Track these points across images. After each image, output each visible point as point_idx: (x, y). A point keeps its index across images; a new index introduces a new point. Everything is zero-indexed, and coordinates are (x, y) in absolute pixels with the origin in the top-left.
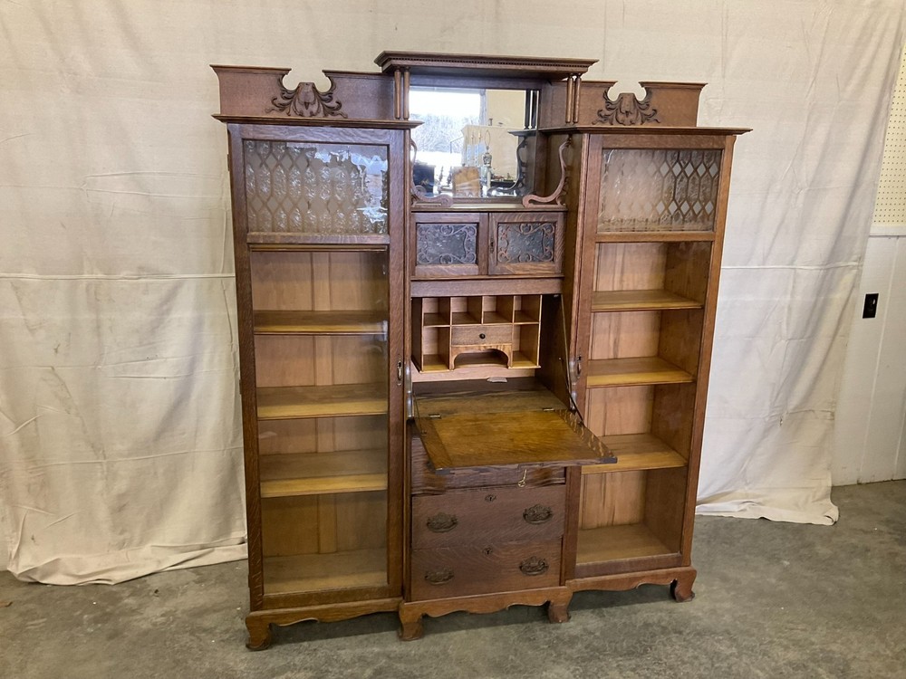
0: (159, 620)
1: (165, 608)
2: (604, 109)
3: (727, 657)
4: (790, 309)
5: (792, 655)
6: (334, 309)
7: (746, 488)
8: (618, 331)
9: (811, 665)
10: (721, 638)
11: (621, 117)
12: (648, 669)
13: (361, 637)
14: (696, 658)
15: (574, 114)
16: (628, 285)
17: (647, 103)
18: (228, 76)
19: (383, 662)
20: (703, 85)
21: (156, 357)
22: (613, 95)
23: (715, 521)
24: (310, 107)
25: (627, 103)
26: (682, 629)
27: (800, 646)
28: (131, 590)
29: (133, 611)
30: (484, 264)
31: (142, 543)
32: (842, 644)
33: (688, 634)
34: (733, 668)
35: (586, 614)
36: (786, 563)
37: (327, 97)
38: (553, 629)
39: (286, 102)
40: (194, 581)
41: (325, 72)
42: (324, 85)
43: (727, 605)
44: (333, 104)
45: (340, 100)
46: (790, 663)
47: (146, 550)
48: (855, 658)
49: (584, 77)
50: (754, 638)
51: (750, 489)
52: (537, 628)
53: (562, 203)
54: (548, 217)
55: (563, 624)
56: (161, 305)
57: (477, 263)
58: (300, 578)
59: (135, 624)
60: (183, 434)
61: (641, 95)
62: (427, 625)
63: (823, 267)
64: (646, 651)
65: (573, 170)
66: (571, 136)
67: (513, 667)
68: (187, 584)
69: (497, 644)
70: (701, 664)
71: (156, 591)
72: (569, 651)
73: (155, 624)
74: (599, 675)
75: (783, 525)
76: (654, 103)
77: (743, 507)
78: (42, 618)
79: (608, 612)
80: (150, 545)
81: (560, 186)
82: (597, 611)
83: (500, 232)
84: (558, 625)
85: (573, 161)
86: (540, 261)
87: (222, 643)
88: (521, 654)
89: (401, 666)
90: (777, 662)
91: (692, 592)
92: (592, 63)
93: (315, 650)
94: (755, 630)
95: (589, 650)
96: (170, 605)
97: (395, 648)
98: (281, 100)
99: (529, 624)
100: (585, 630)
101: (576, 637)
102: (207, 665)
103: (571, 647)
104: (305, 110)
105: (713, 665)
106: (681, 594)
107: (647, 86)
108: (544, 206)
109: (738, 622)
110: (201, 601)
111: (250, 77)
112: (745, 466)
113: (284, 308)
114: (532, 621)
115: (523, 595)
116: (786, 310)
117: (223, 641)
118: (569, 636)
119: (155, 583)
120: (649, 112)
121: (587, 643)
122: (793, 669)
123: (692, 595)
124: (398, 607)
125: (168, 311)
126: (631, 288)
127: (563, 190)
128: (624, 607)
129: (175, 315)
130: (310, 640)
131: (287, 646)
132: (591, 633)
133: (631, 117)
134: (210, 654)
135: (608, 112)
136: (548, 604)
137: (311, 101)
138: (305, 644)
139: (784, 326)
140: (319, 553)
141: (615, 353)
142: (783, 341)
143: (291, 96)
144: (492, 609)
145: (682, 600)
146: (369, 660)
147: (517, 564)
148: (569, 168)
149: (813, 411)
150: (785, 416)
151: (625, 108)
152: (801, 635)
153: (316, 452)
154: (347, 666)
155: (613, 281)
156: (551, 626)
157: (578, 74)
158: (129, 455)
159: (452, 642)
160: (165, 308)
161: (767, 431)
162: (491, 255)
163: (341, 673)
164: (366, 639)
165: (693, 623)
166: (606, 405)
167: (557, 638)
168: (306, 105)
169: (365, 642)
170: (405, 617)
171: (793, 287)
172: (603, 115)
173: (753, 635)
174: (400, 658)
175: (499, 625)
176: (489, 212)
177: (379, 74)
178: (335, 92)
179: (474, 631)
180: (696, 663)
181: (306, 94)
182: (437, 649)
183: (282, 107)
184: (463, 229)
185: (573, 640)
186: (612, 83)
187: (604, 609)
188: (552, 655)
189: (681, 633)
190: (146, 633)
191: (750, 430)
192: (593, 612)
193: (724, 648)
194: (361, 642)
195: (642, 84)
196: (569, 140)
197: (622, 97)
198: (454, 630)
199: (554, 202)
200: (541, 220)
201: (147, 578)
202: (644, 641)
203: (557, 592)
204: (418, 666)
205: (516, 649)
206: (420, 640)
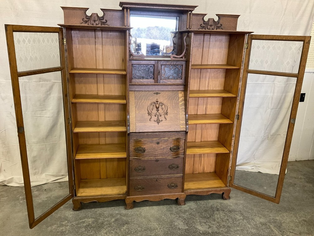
0: (45, 199)
1: (47, 195)
2: (203, 24)
3: (239, 220)
4: (272, 98)
5: (262, 220)
6: (105, 94)
7: (255, 161)
8: (207, 104)
9: (268, 224)
10: (238, 213)
11: (209, 27)
12: (210, 223)
13: (112, 208)
14: (228, 220)
15: (190, 25)
16: (210, 88)
17: (218, 22)
18: (67, 11)
19: (119, 216)
20: (239, 16)
21: (46, 110)
22: (206, 18)
23: (242, 172)
24: (96, 22)
25: (211, 22)
26: (224, 209)
27: (266, 217)
28: (37, 189)
29: (37, 196)
30: (156, 80)
31: (41, 173)
32: (281, 217)
33: (226, 211)
34: (240, 224)
35: (191, 203)
36: (265, 188)
37: (102, 18)
38: (179, 207)
39: (87, 20)
40: (59, 187)
41: (101, 9)
42: (101, 14)
43: (242, 202)
44: (104, 21)
45: (107, 19)
46: (261, 223)
47: (43, 175)
48: (284, 222)
49: (193, 12)
50: (249, 214)
51: (256, 161)
52: (174, 207)
53: (185, 58)
54: (180, 63)
55: (183, 206)
56: (47, 92)
57: (154, 79)
58: (93, 187)
59: (37, 200)
60: (55, 136)
61: (216, 19)
62: (135, 204)
63: (285, 83)
64: (210, 217)
65: (189, 46)
66: (188, 33)
67: (163, 220)
68: (56, 187)
69: (159, 212)
70: (229, 222)
71: (45, 190)
73: (43, 201)
74: (193, 224)
75: (267, 175)
76: (221, 22)
77: (253, 168)
78: (6, 197)
79: (199, 202)
80: (45, 174)
81: (184, 52)
82: (195, 202)
83: (162, 68)
84: (181, 206)
85: (189, 43)
86: (177, 79)
87: (65, 208)
88: (167, 216)
89: (125, 218)
90: (256, 222)
91: (229, 197)
92: (196, 7)
93: (96, 211)
94: (250, 211)
95: (190, 215)
96: (49, 195)
97: (123, 212)
98: (85, 19)
100: (190, 208)
101: (187, 211)
102: (59, 215)
103: (184, 214)
104: (94, 23)
105: (233, 222)
106: (226, 197)
107: (219, 16)
108: (178, 59)
109: (245, 208)
110: (60, 194)
111: (75, 11)
112: (254, 153)
113: (87, 93)
114: (172, 205)
115: (169, 196)
116: (271, 98)
117: (65, 207)
118: (184, 210)
119: (45, 187)
120: (219, 25)
121: (190, 213)
122: (262, 225)
123: (229, 198)
124: (125, 198)
125: (50, 94)
126: (211, 89)
127: (185, 53)
128: (205, 201)
129: (52, 95)
130: (95, 208)
131: (87, 210)
132: (192, 209)
133: (213, 27)
134: (60, 211)
135: (204, 25)
136: (177, 199)
137: (96, 20)
138: (93, 209)
139: (270, 104)
140: (100, 178)
141: (206, 112)
142: (269, 110)
143: (89, 18)
144: (157, 200)
145: (226, 199)
146: (114, 216)
147: (167, 185)
148: (187, 45)
149: (280, 135)
150: (270, 136)
151: (210, 23)
152: (266, 213)
153: (99, 144)
154: (106, 217)
155: (205, 86)
156: (178, 206)
157: (191, 11)
158: (37, 143)
159: (143, 210)
160: (48, 93)
161: (263, 141)
162: (159, 76)
163: (104, 220)
164: (114, 209)
165: (229, 207)
166: (202, 131)
167: (180, 211)
168: (95, 21)
169: (114, 210)
170: (127, 202)
171: (274, 90)
172: (202, 26)
173: (249, 213)
174: (125, 215)
175: (160, 205)
176: (158, 61)
177: (121, 10)
178: (105, 17)
179: (151, 207)
180: (228, 222)
181: (94, 17)
182: (138, 213)
183: (86, 22)
184: (149, 67)
185: (185, 211)
186: (206, 15)
187: (198, 201)
188: (177, 216)
189: (224, 211)
190: (40, 204)
191: (257, 141)
193: (238, 217)
194: (112, 209)
195: (217, 15)
196: (187, 35)
197: (209, 20)
198: (145, 207)
199: (182, 58)
200: (177, 64)
201: (43, 185)
202: (210, 213)
203: (181, 195)
204: (130, 218)
205: (165, 214)
206: (133, 209)
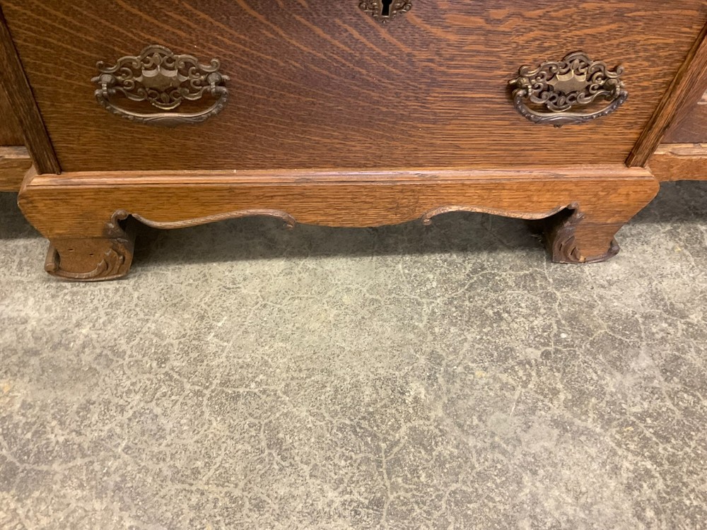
35: (654, 238)
38: (560, 283)
55: (586, 268)
62: (146, 245)
69: (376, 324)
72: (611, 383)
82: (682, 229)
84: (571, 269)
88: (451, 378)
95: (676, 384)
99: (484, 256)
101: (630, 325)
103: (617, 365)
115: (493, 187)
121: (668, 350)
132: (671, 310)
136: (563, 215)
144: (373, 217)
147: (502, 75)
156: (550, 271)
159: (232, 301)
179: (310, 263)
182: (172, 327)
188: (555, 392)
192: (673, 235)
203: (611, 186)
204: (74, 399)
205: (434, 358)
206: (128, 284)
